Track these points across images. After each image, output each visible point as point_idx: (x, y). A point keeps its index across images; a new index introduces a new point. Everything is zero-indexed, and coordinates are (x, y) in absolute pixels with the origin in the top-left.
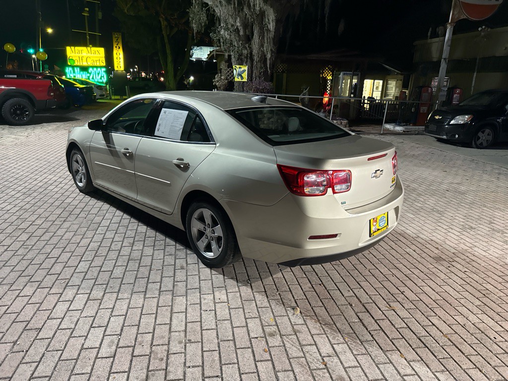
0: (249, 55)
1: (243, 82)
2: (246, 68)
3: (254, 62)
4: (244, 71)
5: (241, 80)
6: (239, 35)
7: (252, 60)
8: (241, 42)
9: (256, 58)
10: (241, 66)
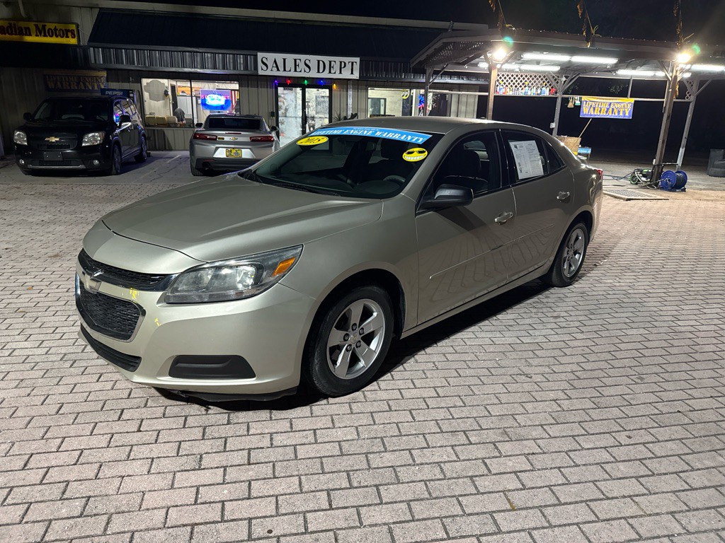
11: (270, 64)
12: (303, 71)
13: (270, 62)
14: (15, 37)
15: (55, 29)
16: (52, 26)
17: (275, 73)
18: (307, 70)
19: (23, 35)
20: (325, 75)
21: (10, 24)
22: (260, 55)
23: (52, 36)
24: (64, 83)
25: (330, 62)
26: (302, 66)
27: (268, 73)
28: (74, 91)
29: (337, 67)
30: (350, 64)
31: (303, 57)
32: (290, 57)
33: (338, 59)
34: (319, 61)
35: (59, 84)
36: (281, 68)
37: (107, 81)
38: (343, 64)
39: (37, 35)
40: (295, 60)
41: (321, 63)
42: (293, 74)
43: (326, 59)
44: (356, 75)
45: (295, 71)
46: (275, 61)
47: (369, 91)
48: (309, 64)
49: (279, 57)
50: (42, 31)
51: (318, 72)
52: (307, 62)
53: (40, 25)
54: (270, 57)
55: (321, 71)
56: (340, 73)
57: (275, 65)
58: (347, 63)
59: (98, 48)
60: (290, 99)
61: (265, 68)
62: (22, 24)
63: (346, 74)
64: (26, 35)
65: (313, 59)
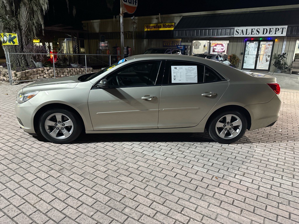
0: (17, 26)
1: (15, 45)
2: (16, 35)
3: (22, 31)
4: (15, 37)
5: (13, 44)
6: (6, 10)
7: (21, 30)
8: (8, 15)
9: (24, 28)
10: (11, 34)
11: (240, 32)
12: (255, 34)
13: (240, 31)
14: (157, 29)
15: (168, 25)
16: (167, 24)
17: (242, 36)
18: (258, 33)
19: (159, 28)
20: (267, 35)
21: (156, 25)
22: (236, 28)
23: (167, 28)
24: (168, 44)
25: (270, 29)
26: (255, 32)
27: (239, 36)
28: (171, 46)
29: (274, 31)
30: (282, 29)
31: (256, 28)
32: (249, 28)
33: (275, 27)
34: (264, 29)
35: (167, 44)
36: (245, 33)
37: (181, 42)
38: (277, 29)
39: (163, 28)
40: (252, 29)
41: (265, 30)
42: (250, 36)
43: (268, 28)
44: (284, 34)
45: (252, 34)
46: (242, 31)
47: (297, 41)
48: (259, 31)
49: (244, 28)
50: (164, 26)
51: (263, 34)
52: (258, 30)
53: (164, 24)
54: (240, 29)
55: (265, 33)
56: (275, 34)
57: (242, 32)
58: (280, 29)
59: (177, 31)
60: (252, 47)
61: (237, 34)
62: (159, 25)
63: (279, 34)
64: (160, 28)
65: (261, 28)
